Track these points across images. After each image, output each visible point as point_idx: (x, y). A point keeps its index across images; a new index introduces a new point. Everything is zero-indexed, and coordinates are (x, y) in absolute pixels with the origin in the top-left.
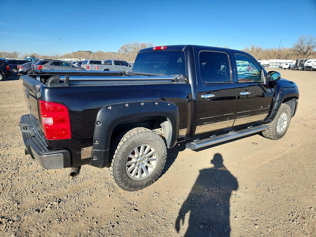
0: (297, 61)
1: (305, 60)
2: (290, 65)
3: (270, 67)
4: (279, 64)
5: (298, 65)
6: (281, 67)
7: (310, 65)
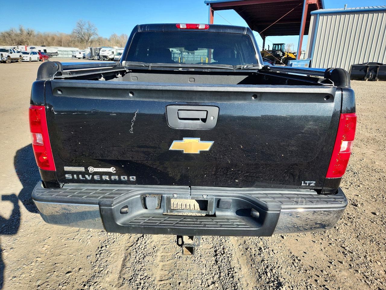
0: (91, 49)
1: (99, 48)
2: (84, 54)
3: (59, 56)
4: (71, 53)
5: (94, 54)
6: (75, 56)
7: (105, 54)
